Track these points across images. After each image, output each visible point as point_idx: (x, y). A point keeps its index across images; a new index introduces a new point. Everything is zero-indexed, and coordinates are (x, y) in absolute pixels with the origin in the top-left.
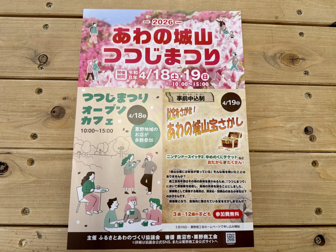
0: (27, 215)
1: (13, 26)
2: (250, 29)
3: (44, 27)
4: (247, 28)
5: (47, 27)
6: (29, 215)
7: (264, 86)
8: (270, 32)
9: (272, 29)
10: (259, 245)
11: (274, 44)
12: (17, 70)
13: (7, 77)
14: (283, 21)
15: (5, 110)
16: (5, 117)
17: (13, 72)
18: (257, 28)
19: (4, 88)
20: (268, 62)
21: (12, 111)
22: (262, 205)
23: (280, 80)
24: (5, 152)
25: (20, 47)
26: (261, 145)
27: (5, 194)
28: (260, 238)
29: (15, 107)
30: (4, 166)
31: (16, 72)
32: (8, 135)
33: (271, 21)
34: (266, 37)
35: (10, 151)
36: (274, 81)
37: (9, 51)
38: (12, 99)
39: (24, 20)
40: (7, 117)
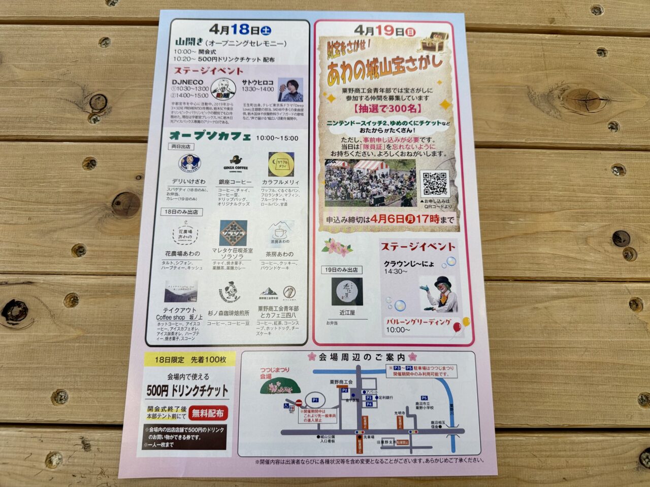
0: (62, 404)
1: (42, 42)
2: (501, 43)
3: (101, 43)
4: (494, 40)
5: (106, 42)
6: (67, 403)
7: (530, 153)
8: (539, 47)
9: (544, 42)
10: (527, 467)
11: (547, 72)
12: (49, 123)
13: (29, 138)
14: (565, 27)
15: (24, 200)
16: (24, 212)
17: (41, 128)
18: (514, 41)
19: (24, 158)
20: (537, 106)
21: (38, 202)
22: (530, 386)
23: (562, 140)
24: (22, 281)
25: (54, 80)
26: (527, 266)
27: (20, 362)
28: (529, 453)
29: (43, 195)
30: (20, 309)
31: (46, 128)
32: (28, 248)
33: (542, 26)
34: (531, 57)
35: (32, 279)
36: (550, 142)
37: (34, 88)
38: (37, 179)
39: (63, 30)
40: (28, 213)
